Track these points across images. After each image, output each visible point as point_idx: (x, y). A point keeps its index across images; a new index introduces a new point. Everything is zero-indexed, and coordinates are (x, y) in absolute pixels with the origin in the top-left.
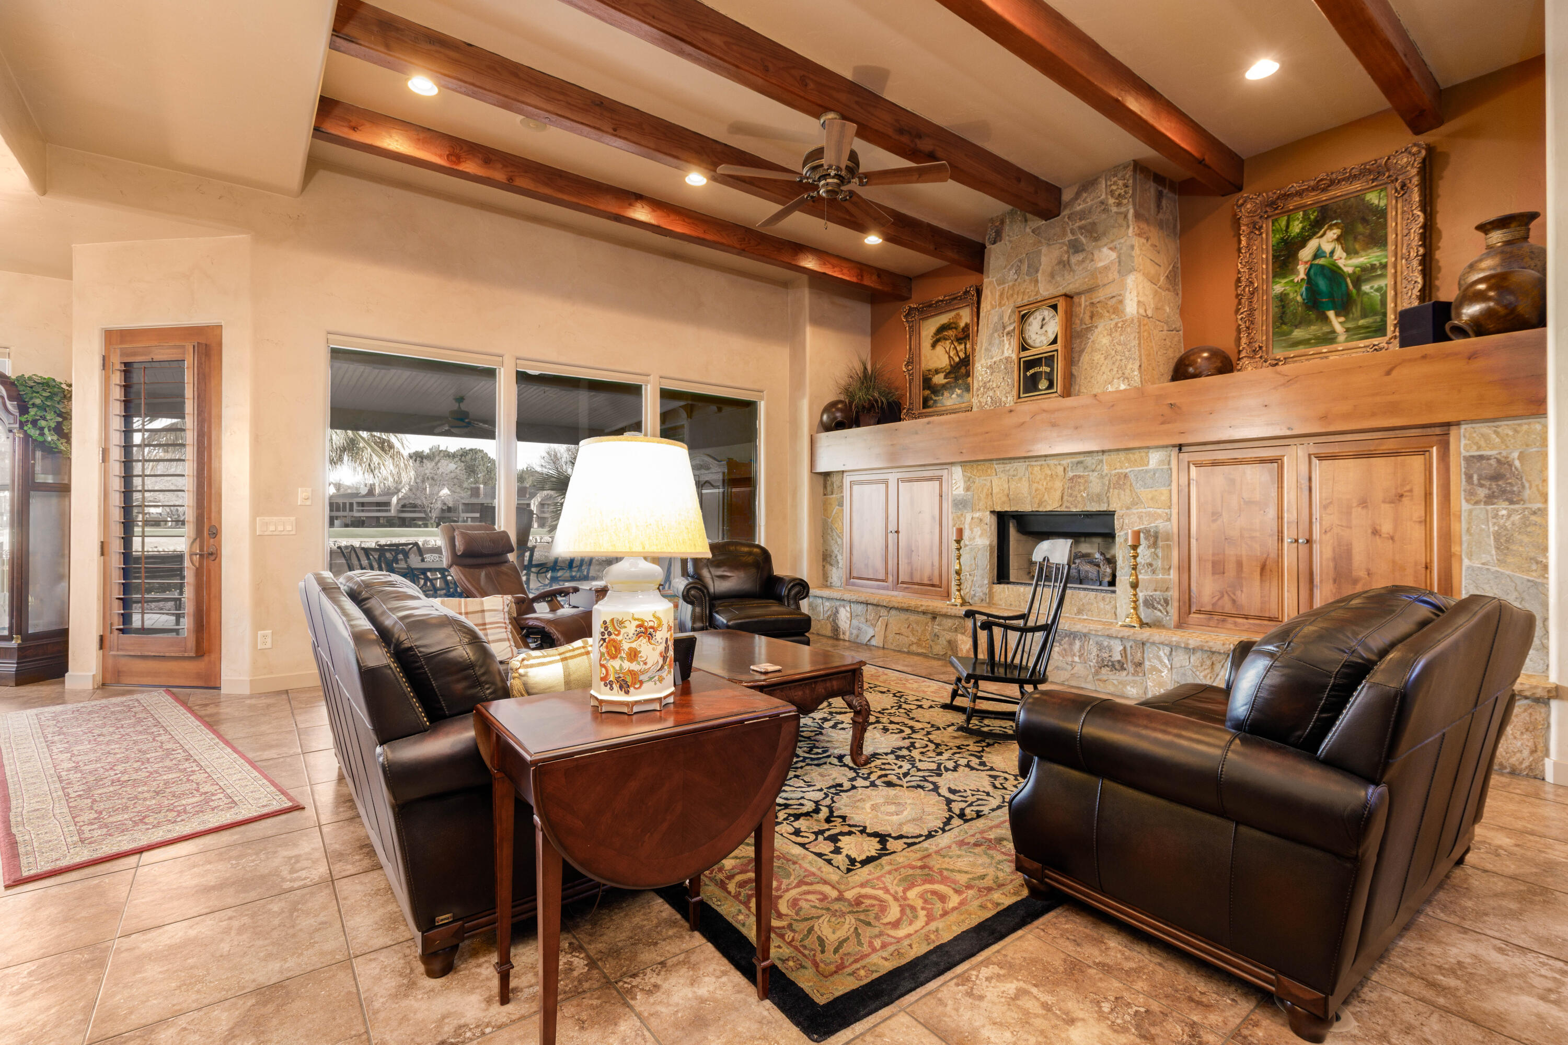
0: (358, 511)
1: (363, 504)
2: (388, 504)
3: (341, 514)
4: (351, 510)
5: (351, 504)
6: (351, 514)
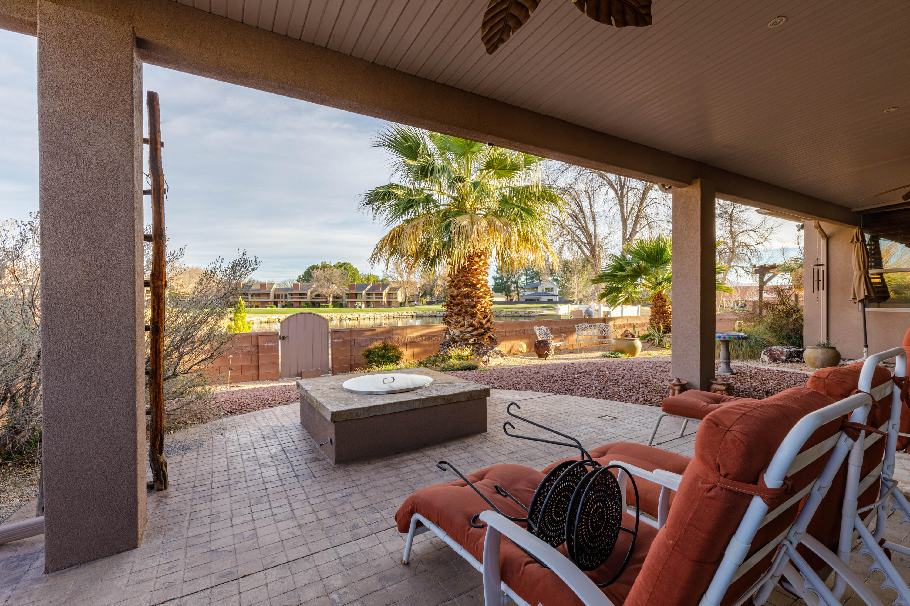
0: (290, 298)
1: (292, 295)
2: (305, 294)
3: (280, 300)
4: (286, 298)
5: (286, 295)
6: (286, 300)
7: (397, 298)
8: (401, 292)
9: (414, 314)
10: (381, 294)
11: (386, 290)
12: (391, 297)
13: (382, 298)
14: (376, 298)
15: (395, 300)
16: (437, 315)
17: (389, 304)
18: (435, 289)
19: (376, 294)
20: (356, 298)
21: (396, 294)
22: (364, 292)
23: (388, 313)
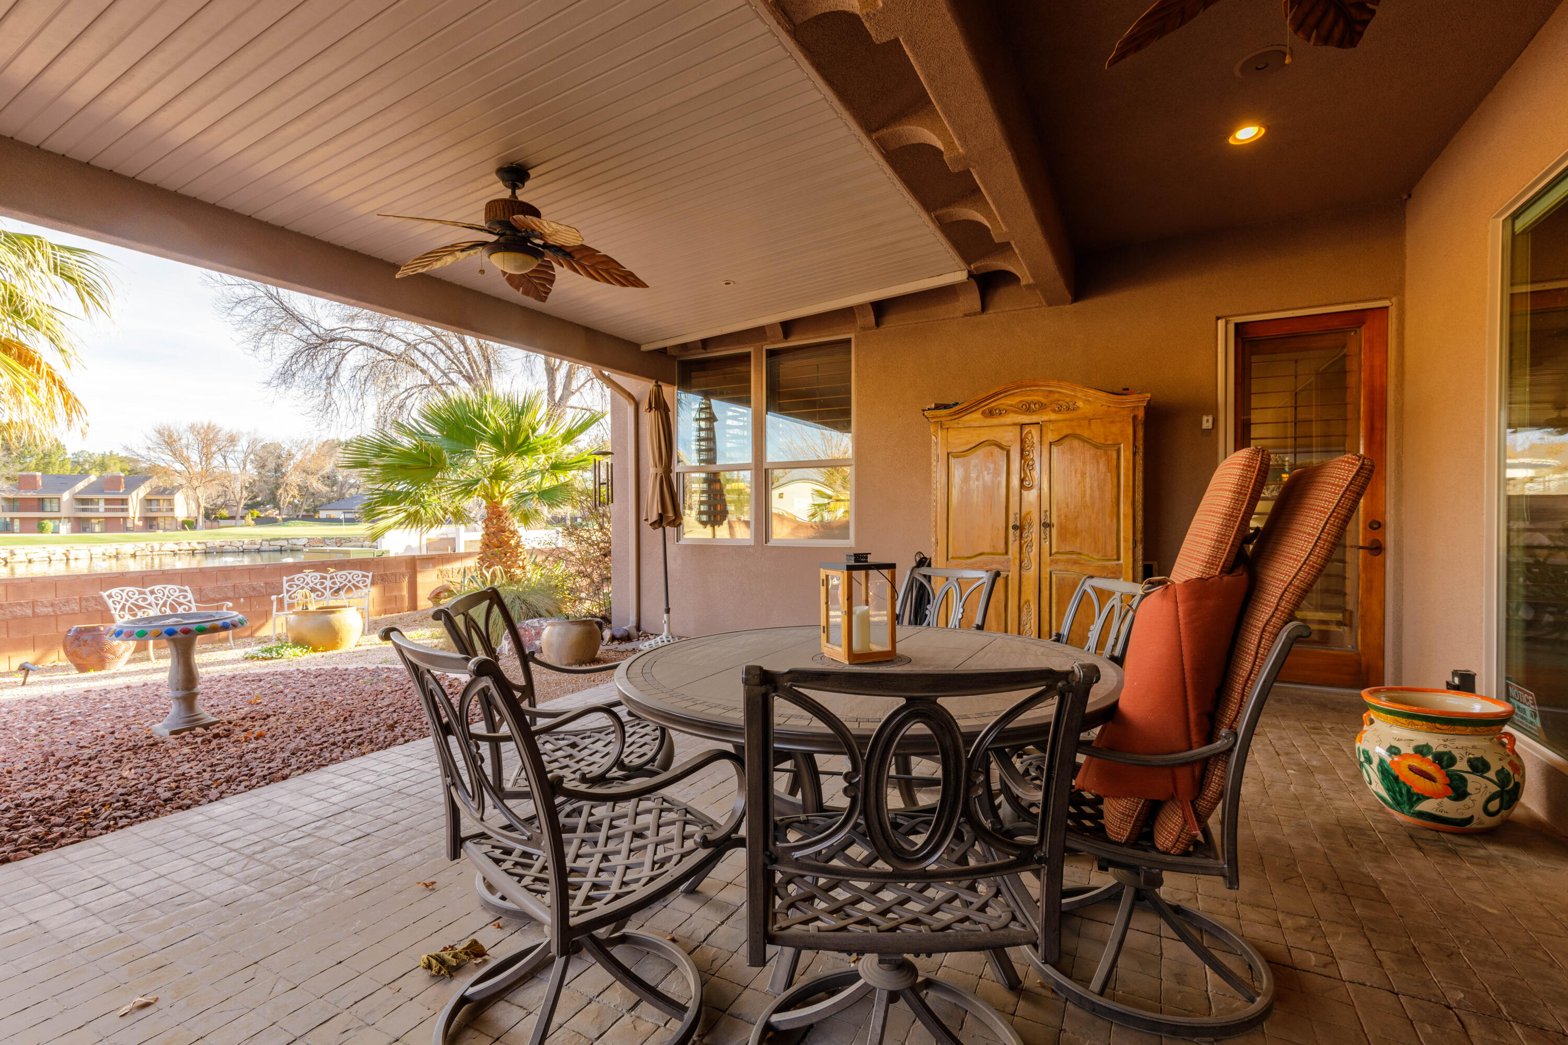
7: (172, 510)
8: (187, 497)
9: (198, 547)
10: (124, 501)
11: (142, 491)
12: (154, 507)
13: (127, 510)
14: (107, 510)
15: (170, 514)
16: (263, 548)
17: (150, 523)
18: (281, 491)
19: (107, 501)
20: (42, 509)
21: (170, 501)
22: (66, 496)
23: (115, 545)
